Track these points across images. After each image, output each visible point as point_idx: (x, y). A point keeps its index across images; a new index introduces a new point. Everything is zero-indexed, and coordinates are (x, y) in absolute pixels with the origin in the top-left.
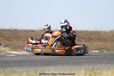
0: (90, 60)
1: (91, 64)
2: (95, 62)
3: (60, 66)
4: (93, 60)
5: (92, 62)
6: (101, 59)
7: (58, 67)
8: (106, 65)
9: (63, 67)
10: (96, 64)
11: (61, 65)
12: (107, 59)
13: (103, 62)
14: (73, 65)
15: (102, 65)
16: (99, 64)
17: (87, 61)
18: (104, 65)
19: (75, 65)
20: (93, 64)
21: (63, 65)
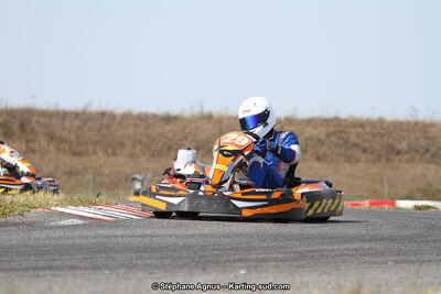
0: (367, 246)
1: (364, 266)
2: (382, 254)
3: (242, 272)
4: (379, 246)
5: (373, 255)
6: (410, 239)
7: (236, 277)
8: (424, 267)
9: (254, 275)
10: (386, 263)
11: (248, 268)
12: (435, 241)
13: (416, 254)
14: (293, 269)
15: (407, 268)
16: (396, 262)
17: (356, 250)
18: (412, 269)
19: (302, 267)
20: (376, 262)
21: (255, 267)
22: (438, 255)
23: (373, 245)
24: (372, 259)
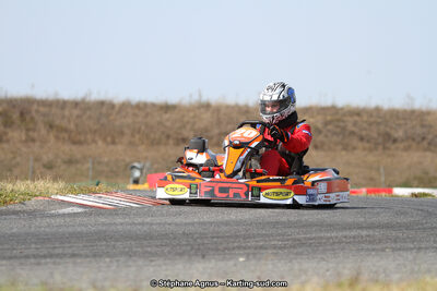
0: (364, 233)
1: (362, 253)
2: (380, 241)
3: (241, 259)
4: (377, 233)
5: (370, 242)
6: (408, 227)
7: (235, 265)
8: (421, 254)
9: (253, 262)
10: (383, 250)
11: (248, 256)
12: (432, 228)
13: (413, 242)
14: (292, 256)
15: (405, 254)
16: (394, 250)
17: (354, 237)
18: (410, 256)
19: (301, 254)
20: (373, 250)
21: (254, 254)
22: (435, 242)
23: (371, 232)
24: (370, 247)
